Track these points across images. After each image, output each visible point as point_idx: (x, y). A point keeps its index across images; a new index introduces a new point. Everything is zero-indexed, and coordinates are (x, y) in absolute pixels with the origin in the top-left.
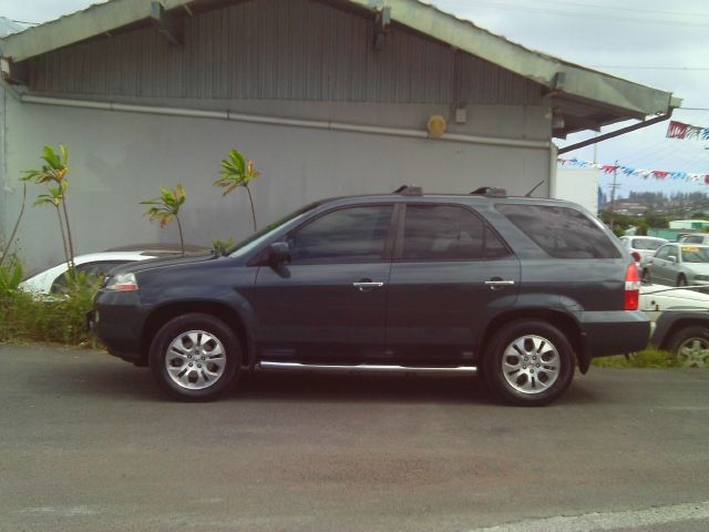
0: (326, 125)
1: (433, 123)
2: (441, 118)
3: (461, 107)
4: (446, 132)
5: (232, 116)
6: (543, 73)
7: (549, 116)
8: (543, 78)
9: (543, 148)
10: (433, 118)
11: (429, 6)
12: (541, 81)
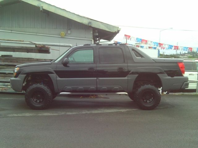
0: (35, 34)
1: (62, 34)
2: (63, 32)
3: (69, 30)
4: (65, 36)
5: (12, 32)
6: (85, 22)
7: (92, 32)
8: (86, 23)
9: (90, 40)
10: (62, 33)
11: (54, 6)
12: (85, 24)
